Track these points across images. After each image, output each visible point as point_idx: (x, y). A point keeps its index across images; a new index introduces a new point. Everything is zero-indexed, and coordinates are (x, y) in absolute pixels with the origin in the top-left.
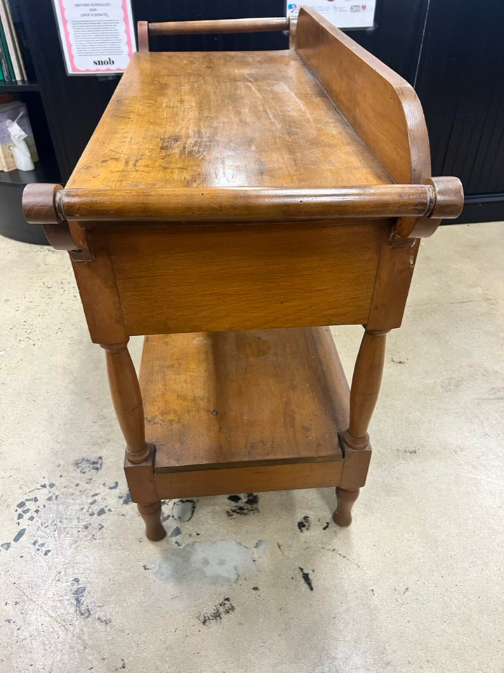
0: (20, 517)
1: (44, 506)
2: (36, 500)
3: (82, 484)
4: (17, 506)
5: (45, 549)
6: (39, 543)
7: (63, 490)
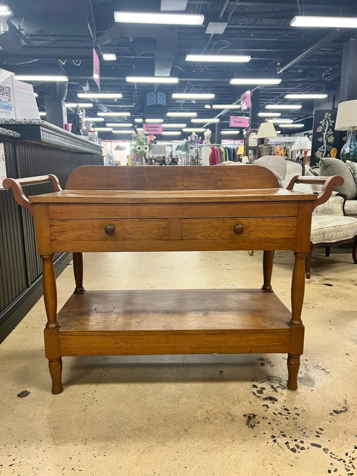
0: (303, 448)
1: (291, 437)
2: (287, 443)
3: (267, 421)
4: (295, 452)
5: (319, 431)
6: (317, 434)
7: (275, 430)
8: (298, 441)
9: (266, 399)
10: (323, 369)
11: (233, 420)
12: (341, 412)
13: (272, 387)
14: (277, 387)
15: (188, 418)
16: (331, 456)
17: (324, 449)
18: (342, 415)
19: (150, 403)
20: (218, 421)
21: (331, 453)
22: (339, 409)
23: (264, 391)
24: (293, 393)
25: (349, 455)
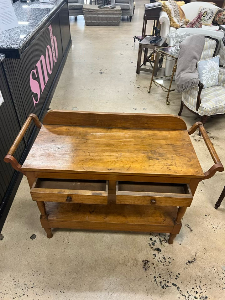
1: (163, 278)
2: (161, 282)
3: (154, 266)
4: (163, 289)
5: (178, 275)
6: (176, 277)
7: (157, 273)
8: (166, 281)
9: (155, 249)
10: (190, 228)
11: (137, 264)
12: (192, 262)
13: (160, 240)
14: (163, 241)
15: (115, 261)
16: (180, 293)
17: (178, 288)
18: (191, 264)
19: (96, 249)
20: (129, 265)
21: (180, 291)
22: (191, 260)
23: (155, 243)
24: (170, 246)
25: (189, 293)
